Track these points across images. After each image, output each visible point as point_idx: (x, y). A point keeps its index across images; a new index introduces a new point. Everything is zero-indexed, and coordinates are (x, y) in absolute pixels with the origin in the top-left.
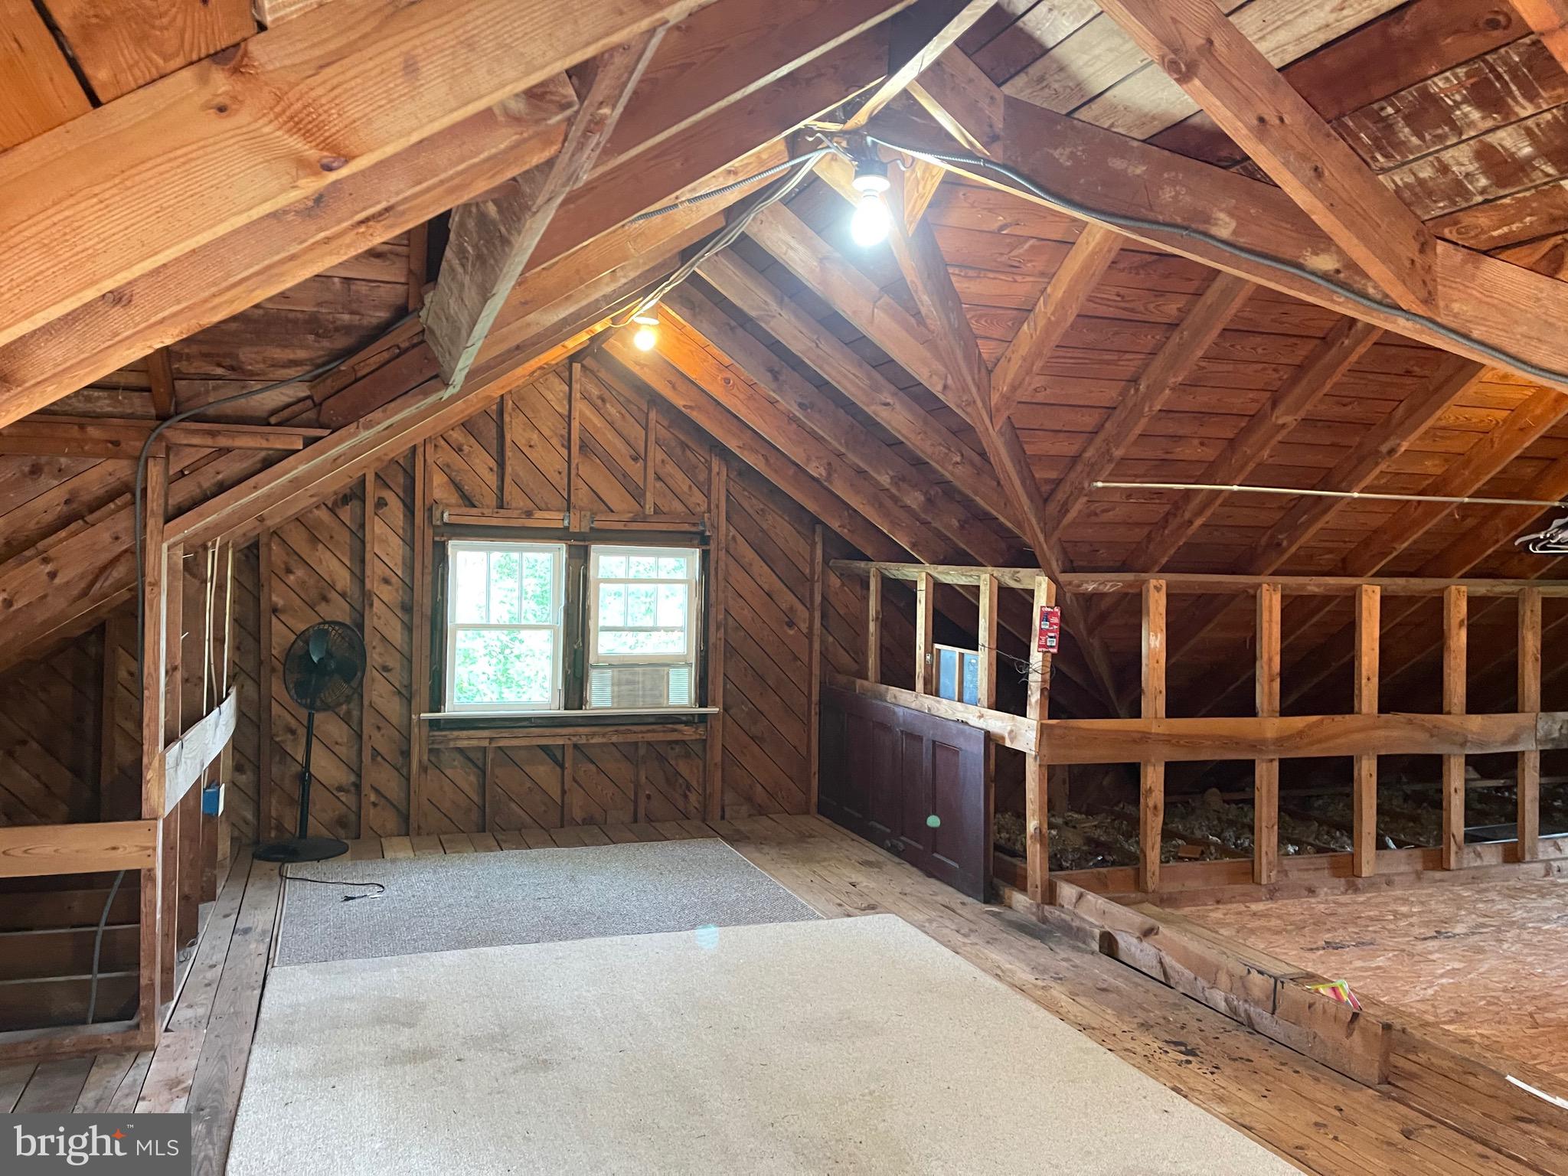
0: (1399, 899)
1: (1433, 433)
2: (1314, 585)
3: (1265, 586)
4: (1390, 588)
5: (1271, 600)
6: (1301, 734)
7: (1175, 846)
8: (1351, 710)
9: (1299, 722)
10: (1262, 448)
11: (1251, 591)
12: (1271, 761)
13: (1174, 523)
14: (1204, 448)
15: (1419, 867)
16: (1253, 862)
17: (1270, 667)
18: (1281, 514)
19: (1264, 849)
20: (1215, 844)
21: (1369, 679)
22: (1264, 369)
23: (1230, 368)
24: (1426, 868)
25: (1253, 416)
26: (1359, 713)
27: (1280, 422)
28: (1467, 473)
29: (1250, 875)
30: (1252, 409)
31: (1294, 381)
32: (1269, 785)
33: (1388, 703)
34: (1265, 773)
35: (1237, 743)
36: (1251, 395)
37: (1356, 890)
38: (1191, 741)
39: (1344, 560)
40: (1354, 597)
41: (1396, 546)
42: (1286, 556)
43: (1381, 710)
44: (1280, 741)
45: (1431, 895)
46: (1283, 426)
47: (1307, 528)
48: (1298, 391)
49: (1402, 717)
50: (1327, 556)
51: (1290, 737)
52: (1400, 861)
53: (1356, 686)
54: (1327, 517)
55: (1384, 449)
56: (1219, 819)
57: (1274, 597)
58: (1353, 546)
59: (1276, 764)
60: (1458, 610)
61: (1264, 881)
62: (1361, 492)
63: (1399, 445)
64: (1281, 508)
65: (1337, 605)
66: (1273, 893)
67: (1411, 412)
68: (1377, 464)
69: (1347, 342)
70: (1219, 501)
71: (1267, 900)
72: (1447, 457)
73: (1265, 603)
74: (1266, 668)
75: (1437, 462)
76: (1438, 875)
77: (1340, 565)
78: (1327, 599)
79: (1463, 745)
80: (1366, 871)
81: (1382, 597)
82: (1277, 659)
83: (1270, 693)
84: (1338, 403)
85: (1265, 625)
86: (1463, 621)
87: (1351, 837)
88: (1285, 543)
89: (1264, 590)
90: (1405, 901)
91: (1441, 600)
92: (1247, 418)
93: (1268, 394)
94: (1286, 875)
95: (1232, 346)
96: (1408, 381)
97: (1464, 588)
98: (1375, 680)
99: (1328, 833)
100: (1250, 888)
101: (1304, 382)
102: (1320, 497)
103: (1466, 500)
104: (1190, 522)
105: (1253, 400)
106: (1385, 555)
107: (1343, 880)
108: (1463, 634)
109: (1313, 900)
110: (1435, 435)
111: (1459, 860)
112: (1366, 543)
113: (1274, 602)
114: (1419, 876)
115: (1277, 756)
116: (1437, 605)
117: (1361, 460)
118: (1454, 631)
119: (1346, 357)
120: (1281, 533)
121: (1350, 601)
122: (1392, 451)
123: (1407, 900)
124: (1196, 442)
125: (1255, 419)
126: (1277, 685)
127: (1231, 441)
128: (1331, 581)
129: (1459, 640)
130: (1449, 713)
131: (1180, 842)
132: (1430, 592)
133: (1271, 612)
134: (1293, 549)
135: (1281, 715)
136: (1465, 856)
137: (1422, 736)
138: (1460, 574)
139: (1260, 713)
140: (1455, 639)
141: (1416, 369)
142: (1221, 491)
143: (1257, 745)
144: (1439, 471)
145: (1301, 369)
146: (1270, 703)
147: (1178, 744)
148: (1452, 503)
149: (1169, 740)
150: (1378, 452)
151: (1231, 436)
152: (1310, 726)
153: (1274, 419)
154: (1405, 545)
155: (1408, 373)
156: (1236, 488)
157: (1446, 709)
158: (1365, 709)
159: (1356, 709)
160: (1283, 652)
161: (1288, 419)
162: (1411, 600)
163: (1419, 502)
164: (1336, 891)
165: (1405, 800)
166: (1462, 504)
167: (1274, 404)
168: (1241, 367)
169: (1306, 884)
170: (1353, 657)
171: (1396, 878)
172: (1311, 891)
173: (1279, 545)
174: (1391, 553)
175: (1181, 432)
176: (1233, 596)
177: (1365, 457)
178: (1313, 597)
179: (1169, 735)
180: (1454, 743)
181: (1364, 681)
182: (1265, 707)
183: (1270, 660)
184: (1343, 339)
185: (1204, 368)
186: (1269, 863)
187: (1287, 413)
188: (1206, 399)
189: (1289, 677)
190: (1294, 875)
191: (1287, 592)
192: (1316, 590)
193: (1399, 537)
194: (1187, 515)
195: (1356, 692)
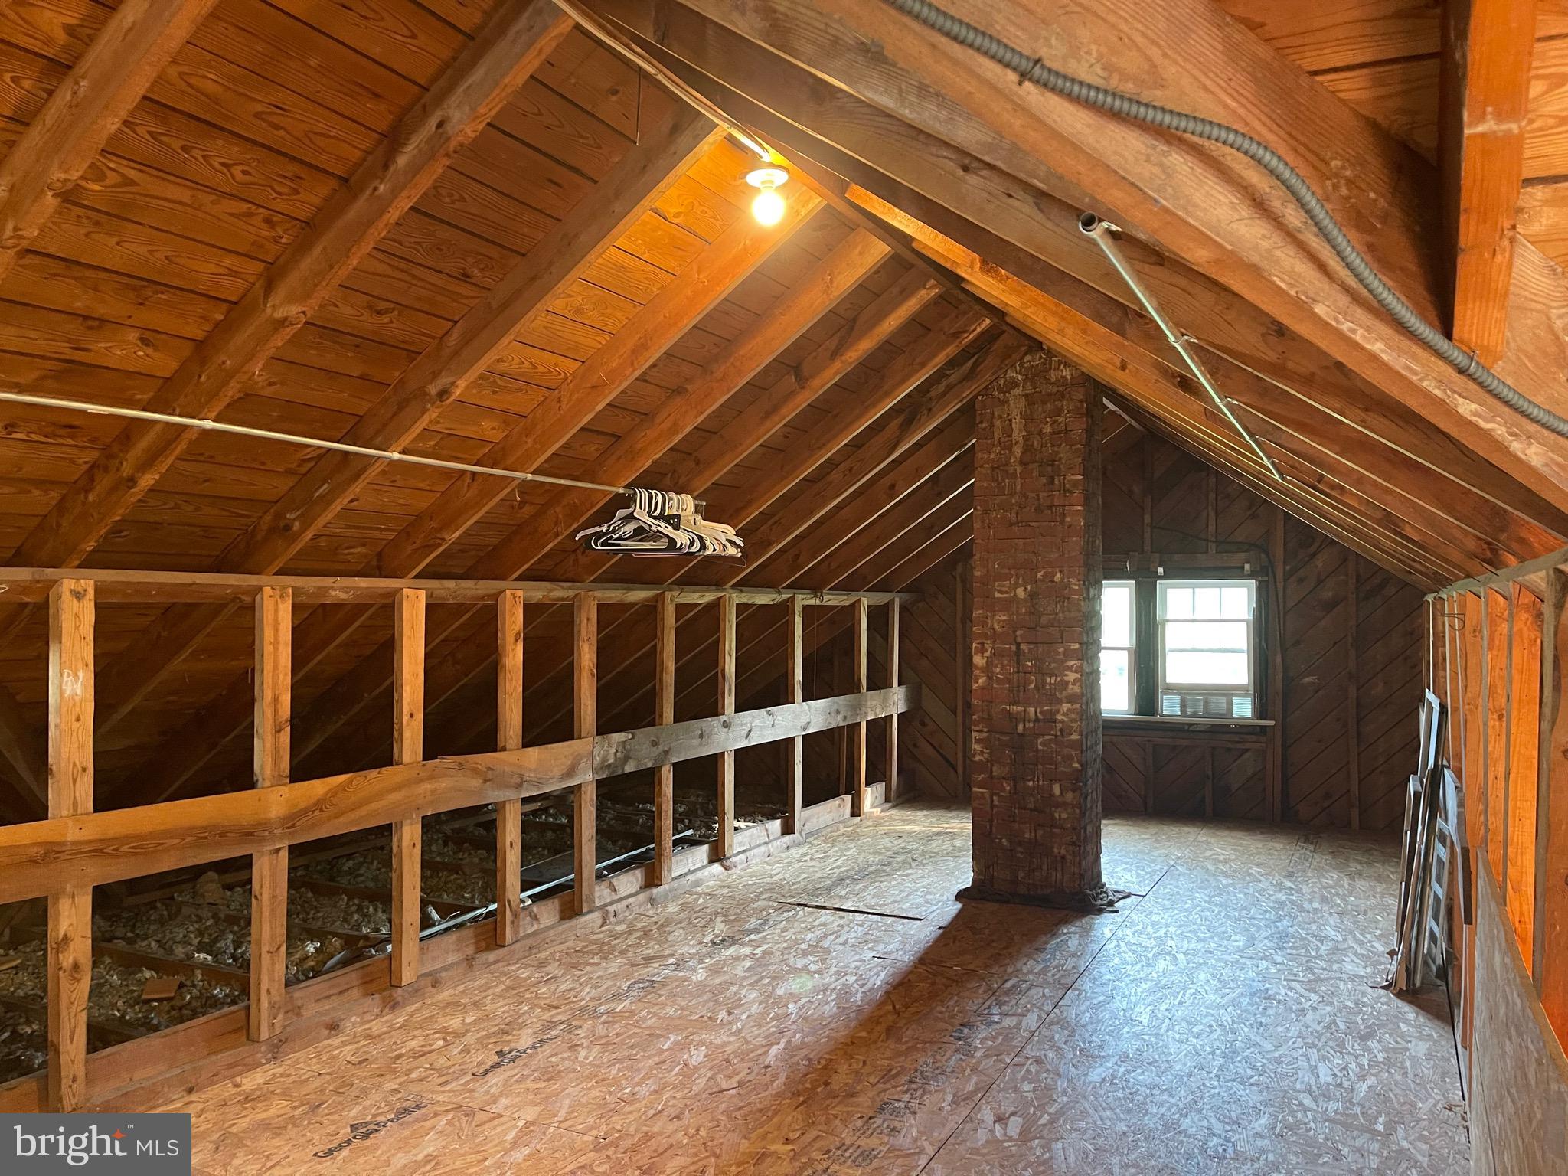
0: (448, 1004)
1: (489, 380)
2: (340, 589)
3: (267, 590)
4: (436, 593)
5: (276, 611)
6: (320, 805)
7: (140, 982)
8: (389, 762)
9: (318, 787)
10: (250, 357)
11: (247, 599)
12: (278, 851)
13: (104, 483)
14: (150, 351)
15: (470, 951)
16: (248, 1008)
17: (276, 712)
18: (291, 481)
19: (264, 987)
20: (203, 965)
21: (411, 716)
22: (249, 215)
23: (185, 196)
24: (478, 951)
25: (235, 303)
26: (400, 763)
27: (279, 314)
28: (530, 441)
29: (245, 1030)
30: (232, 289)
31: (302, 246)
32: (274, 887)
33: (433, 748)
34: (266, 872)
35: (221, 835)
36: (229, 261)
37: (394, 1006)
38: (143, 844)
39: (379, 555)
40: (392, 606)
41: (446, 537)
42: (297, 547)
43: (427, 756)
44: (290, 821)
45: (485, 988)
46: (283, 322)
47: (330, 502)
48: (307, 264)
49: (451, 761)
50: (359, 550)
51: (305, 812)
52: (449, 951)
53: (396, 727)
54: (356, 489)
55: (433, 389)
56: (215, 916)
57: (281, 606)
58: (391, 536)
59: (284, 855)
60: (513, 621)
61: (264, 1035)
62: (403, 452)
63: (453, 384)
64: (289, 472)
65: (370, 618)
66: (277, 1048)
67: (468, 339)
68: (424, 411)
69: (382, 188)
70: (181, 447)
71: (268, 1062)
72: (508, 417)
73: (268, 615)
74: (269, 712)
75: (495, 424)
76: (492, 956)
77: (374, 562)
78: (356, 609)
79: (519, 786)
80: (407, 976)
81: (428, 606)
82: (286, 699)
83: (276, 751)
84: (370, 307)
85: (268, 649)
86: (518, 633)
87: (387, 910)
88: (297, 525)
89: (266, 597)
90: (453, 1005)
91: (494, 607)
92: (225, 306)
93: (258, 267)
94: (298, 1015)
95: (184, 148)
96: (464, 289)
97: (520, 593)
98: (420, 716)
99: (360, 909)
100: (244, 1050)
101: (317, 251)
102: (347, 453)
103: (530, 477)
104: (132, 481)
105: (233, 273)
106: (429, 548)
107: (377, 996)
108: (520, 648)
109: (335, 1041)
110: (494, 384)
111: (516, 931)
112: (406, 533)
113: (281, 614)
114: (469, 961)
115: (285, 844)
116: (488, 615)
117: (402, 406)
118: (509, 647)
119: (382, 212)
120: (291, 512)
121: (388, 610)
122: (443, 393)
123: (457, 1004)
124: (133, 336)
125: (238, 310)
126: (286, 737)
127: (200, 345)
128: (363, 583)
129: (514, 657)
130: (504, 749)
131: (147, 974)
132: (482, 598)
133: (277, 630)
134: (309, 535)
135: (291, 782)
136: (521, 923)
137: (475, 783)
138: (515, 575)
139: (259, 784)
140: (511, 655)
141: (476, 272)
142: (186, 427)
143: (252, 833)
144: (498, 436)
145: (310, 229)
146: (275, 763)
147: (117, 854)
148: (514, 479)
149: (99, 849)
150: (426, 394)
151: (200, 335)
152: (334, 792)
153: (269, 310)
154: (457, 534)
155: (466, 276)
156: (208, 424)
157: (500, 744)
158: (406, 759)
159: (396, 757)
160: (294, 687)
161: (293, 310)
162: (460, 608)
163: (474, 473)
164: (368, 1017)
165: (445, 843)
166: (524, 481)
167: (269, 288)
168: (206, 199)
169: (327, 1019)
170: (392, 683)
171: (444, 974)
172: (334, 1027)
173: (288, 528)
174: (440, 545)
175: (102, 311)
176: (218, 607)
177: (410, 400)
178: (338, 606)
179: (101, 840)
180: (508, 786)
181: (406, 718)
182: (268, 772)
183: (276, 700)
184: (376, 183)
185: (132, 183)
186: (272, 1005)
187: (290, 299)
188: (143, 250)
189: (302, 723)
190: (310, 1010)
191: (303, 599)
192: (343, 596)
193: (449, 524)
194: (126, 470)
195: (396, 735)
